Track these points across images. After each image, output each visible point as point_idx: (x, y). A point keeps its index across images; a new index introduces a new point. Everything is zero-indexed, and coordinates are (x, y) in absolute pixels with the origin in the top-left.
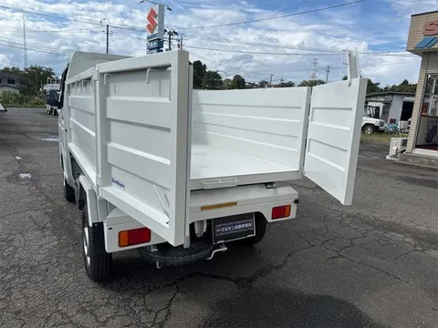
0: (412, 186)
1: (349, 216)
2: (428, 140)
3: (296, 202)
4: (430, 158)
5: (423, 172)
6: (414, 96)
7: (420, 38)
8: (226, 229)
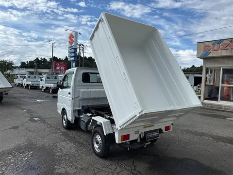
0: (206, 117)
1: (184, 131)
2: (210, 96)
3: (172, 124)
4: (212, 104)
5: (209, 111)
6: (202, 74)
7: (202, 52)
8: (150, 135)
